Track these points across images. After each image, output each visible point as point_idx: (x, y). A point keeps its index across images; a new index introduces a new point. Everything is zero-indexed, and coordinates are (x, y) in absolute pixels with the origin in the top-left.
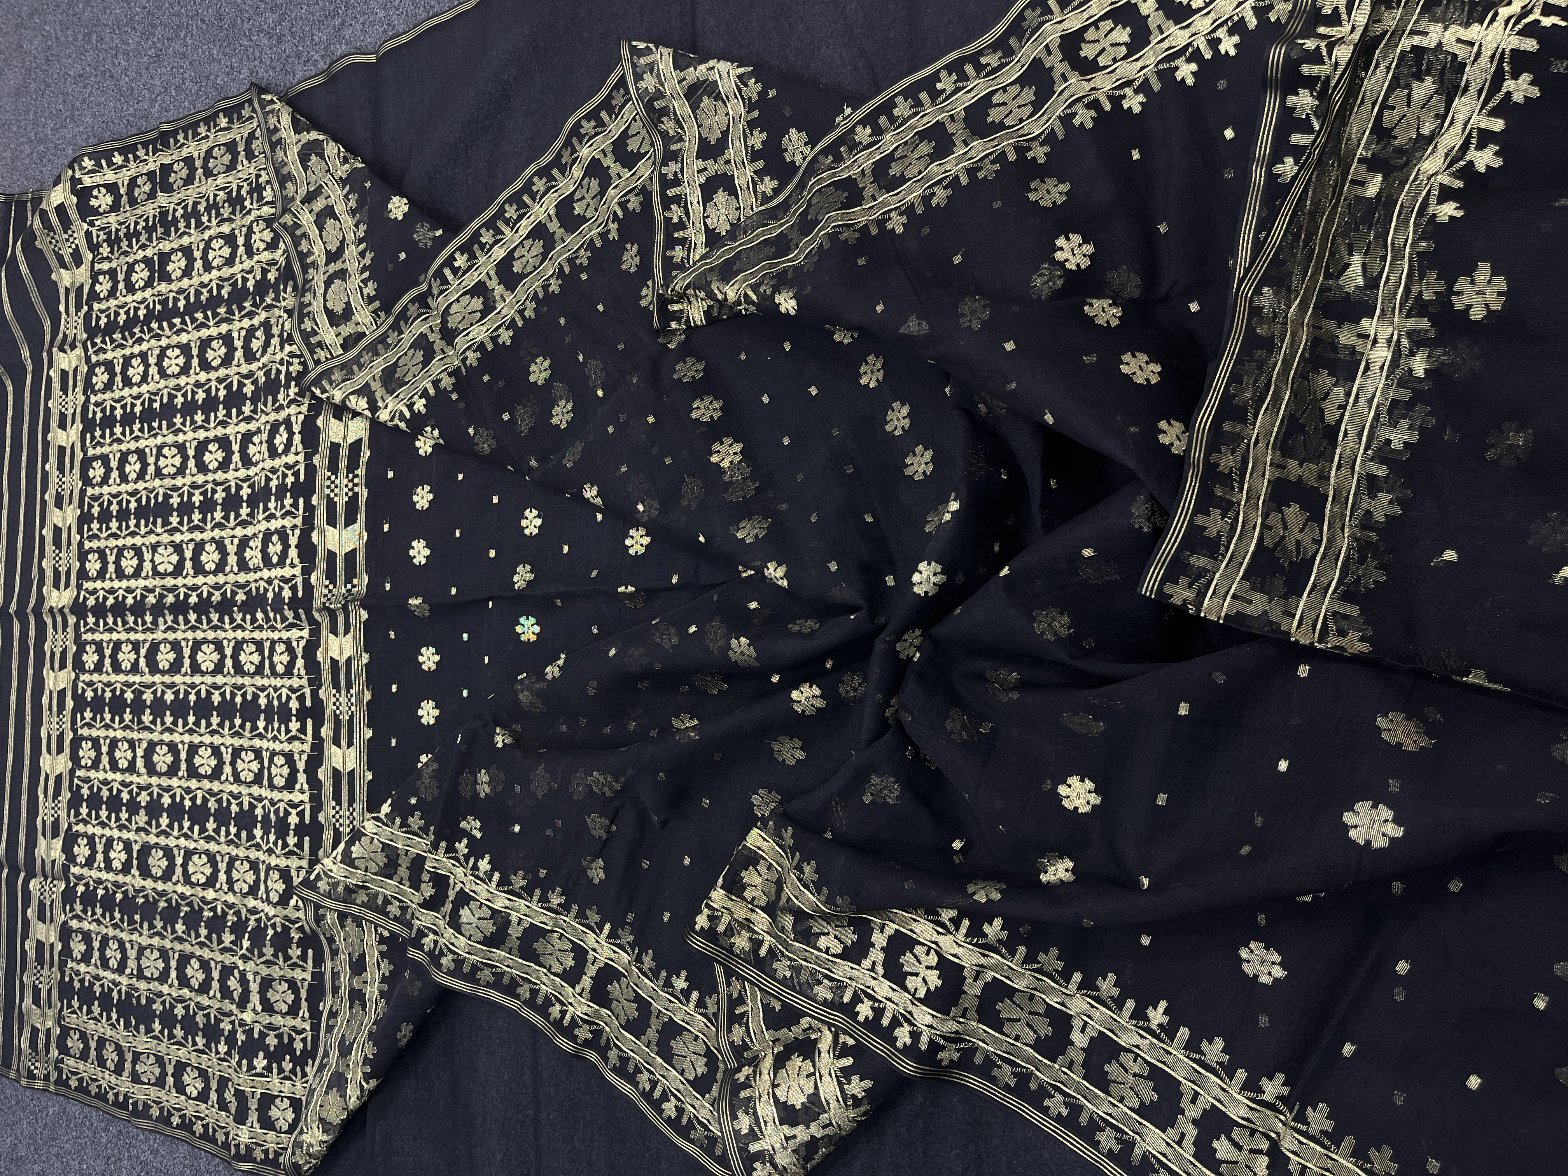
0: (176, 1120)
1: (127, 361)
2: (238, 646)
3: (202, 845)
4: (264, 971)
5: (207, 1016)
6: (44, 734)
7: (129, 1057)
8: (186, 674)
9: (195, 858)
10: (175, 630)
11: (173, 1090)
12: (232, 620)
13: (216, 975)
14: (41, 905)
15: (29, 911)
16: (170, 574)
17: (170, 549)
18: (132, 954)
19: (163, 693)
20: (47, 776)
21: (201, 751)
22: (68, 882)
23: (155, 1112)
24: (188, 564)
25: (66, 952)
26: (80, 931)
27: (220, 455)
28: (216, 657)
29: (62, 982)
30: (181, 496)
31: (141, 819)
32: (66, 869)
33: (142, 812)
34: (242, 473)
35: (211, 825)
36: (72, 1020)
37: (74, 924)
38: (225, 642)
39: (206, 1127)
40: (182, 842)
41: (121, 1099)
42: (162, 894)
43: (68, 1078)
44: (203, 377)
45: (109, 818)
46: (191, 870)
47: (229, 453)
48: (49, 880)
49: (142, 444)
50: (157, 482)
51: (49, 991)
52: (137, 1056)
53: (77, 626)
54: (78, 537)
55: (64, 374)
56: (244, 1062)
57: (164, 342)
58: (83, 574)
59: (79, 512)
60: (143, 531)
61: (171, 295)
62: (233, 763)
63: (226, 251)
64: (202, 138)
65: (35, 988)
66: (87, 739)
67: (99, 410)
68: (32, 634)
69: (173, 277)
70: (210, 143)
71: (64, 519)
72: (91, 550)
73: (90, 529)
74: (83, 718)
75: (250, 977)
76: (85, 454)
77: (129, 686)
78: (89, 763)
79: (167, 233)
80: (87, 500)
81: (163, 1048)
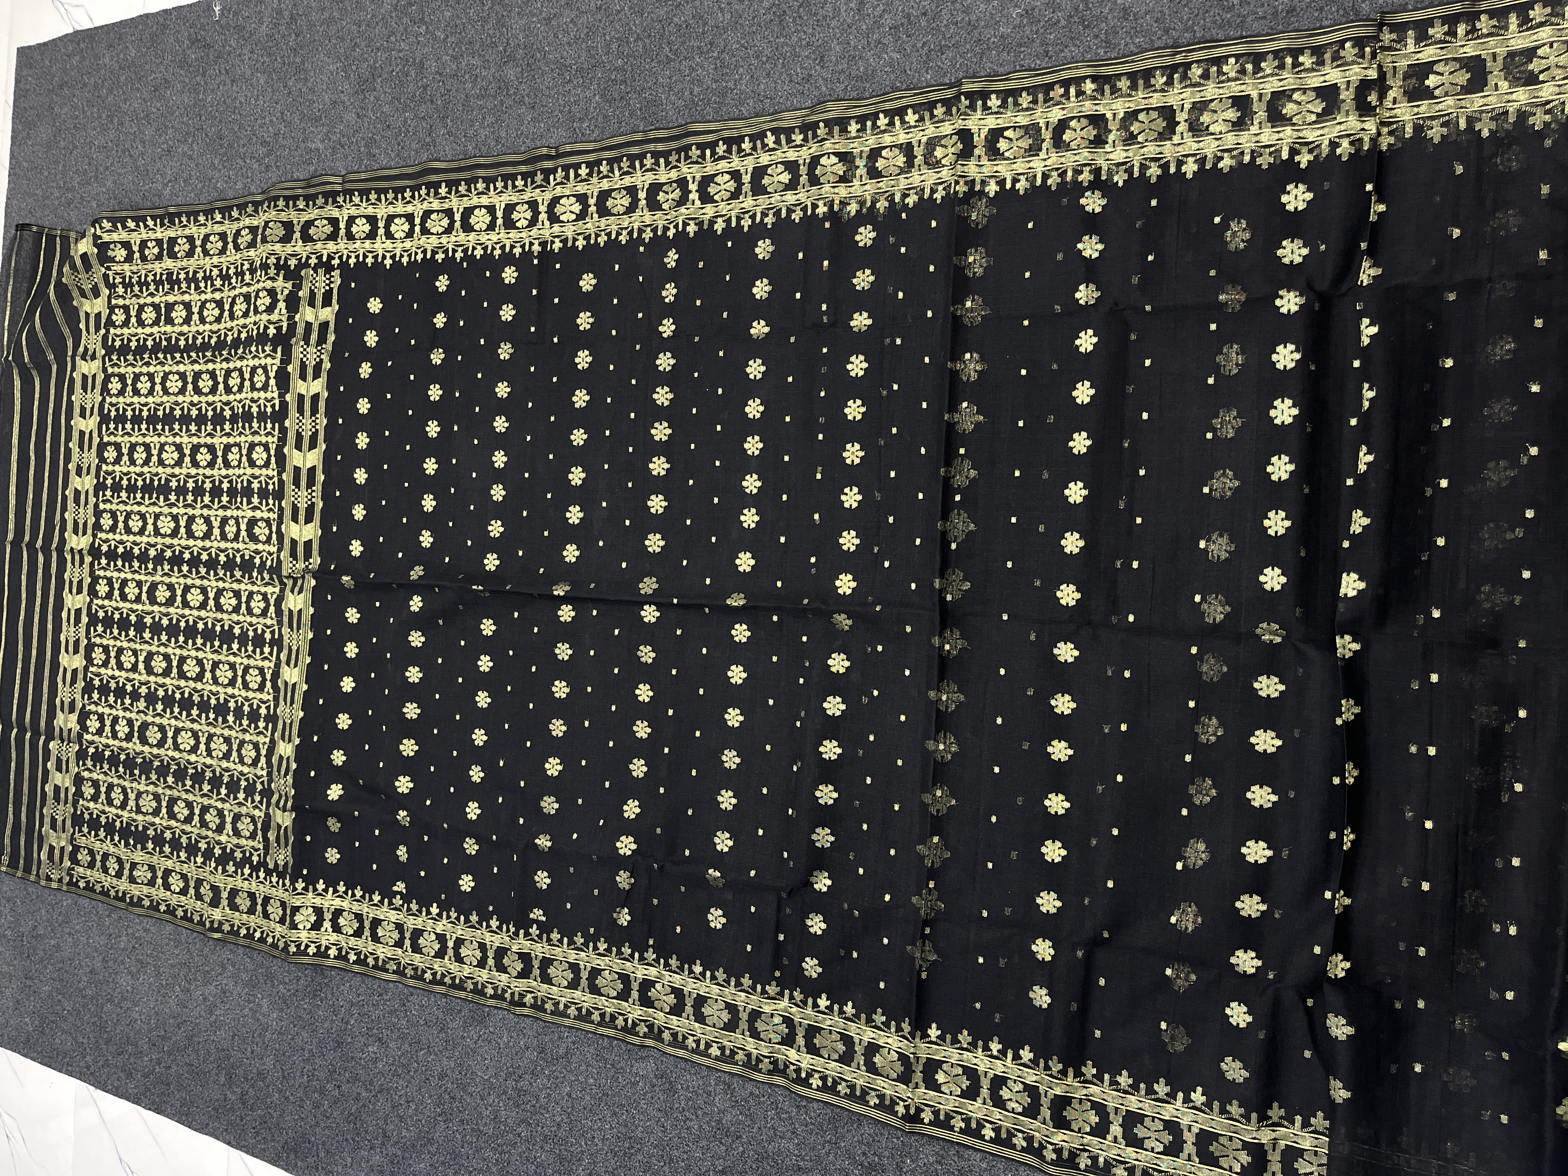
0: (163, 908)
1: (137, 377)
2: (220, 592)
3: (188, 725)
4: (236, 809)
5: (190, 838)
6: (63, 638)
7: (127, 866)
8: (178, 607)
9: (183, 733)
10: (170, 576)
11: (162, 888)
12: (216, 574)
13: (197, 811)
14: (59, 760)
15: (49, 764)
16: (169, 536)
17: (169, 518)
18: (132, 796)
19: (160, 619)
20: (65, 669)
21: (188, 661)
22: (81, 745)
23: (146, 903)
24: (183, 530)
25: (79, 794)
26: (91, 779)
27: (209, 457)
28: (201, 598)
29: (74, 815)
30: (178, 481)
31: (142, 704)
32: (80, 736)
33: (142, 700)
34: (224, 472)
35: (195, 712)
36: (82, 841)
37: (86, 774)
38: (209, 589)
39: (185, 912)
40: (173, 722)
41: (120, 894)
42: (157, 756)
43: (78, 881)
44: (196, 399)
45: (116, 702)
46: (180, 741)
47: (215, 457)
48: (65, 743)
49: (148, 440)
50: (160, 470)
51: (64, 821)
52: (134, 866)
53: (92, 564)
54: (94, 500)
55: (85, 377)
56: (220, 868)
57: (167, 368)
58: (97, 527)
59: (95, 481)
60: (147, 502)
61: (174, 335)
62: (213, 671)
63: (217, 312)
64: (201, 225)
65: (53, 818)
66: (98, 646)
67: (113, 409)
68: (54, 565)
69: (176, 322)
70: (208, 230)
71: (83, 483)
72: (105, 511)
73: (104, 495)
74: (95, 631)
75: (226, 813)
76: (102, 439)
77: (134, 611)
78: (100, 663)
79: (172, 289)
80: (102, 473)
81: (154, 860)
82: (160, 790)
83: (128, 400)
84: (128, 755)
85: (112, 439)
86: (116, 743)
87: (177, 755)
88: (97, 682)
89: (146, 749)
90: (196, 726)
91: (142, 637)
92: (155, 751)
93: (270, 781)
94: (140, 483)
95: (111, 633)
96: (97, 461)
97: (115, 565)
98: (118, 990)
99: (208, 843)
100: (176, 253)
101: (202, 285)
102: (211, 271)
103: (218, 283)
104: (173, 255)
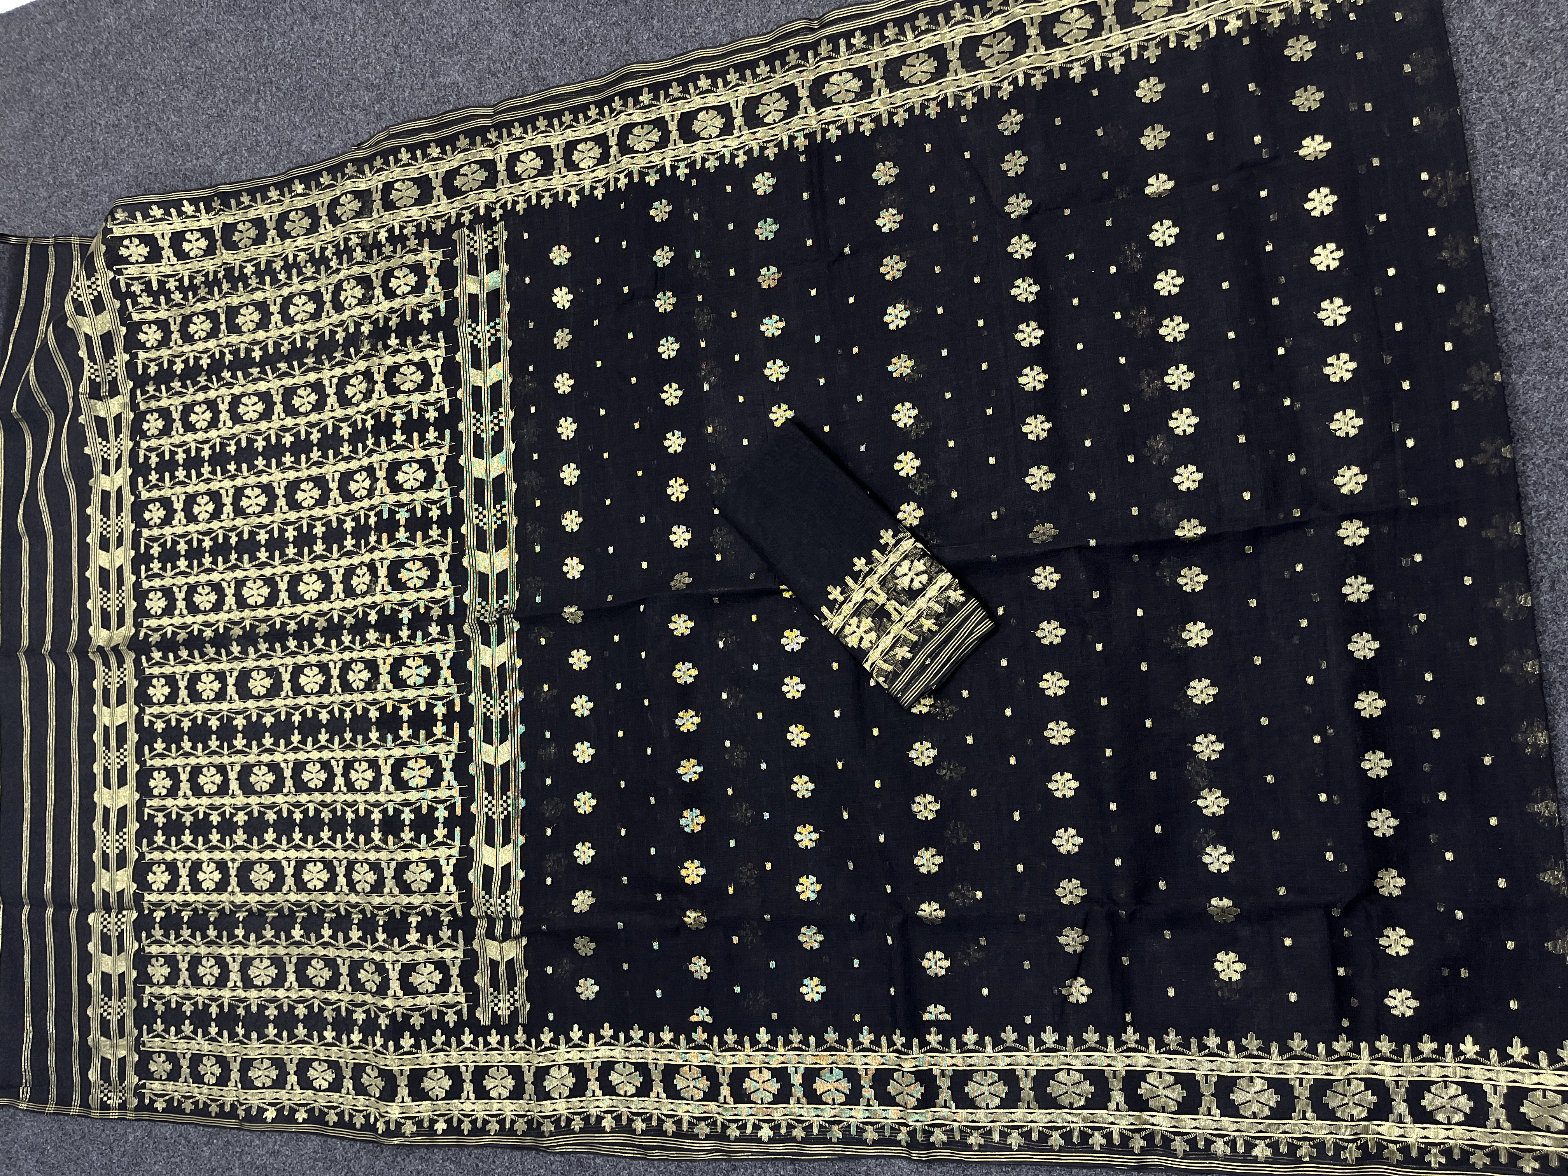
0: (301, 1116)
1: (188, 408)
2: (346, 666)
3: (317, 853)
4: (407, 957)
5: (337, 1010)
6: (98, 770)
7: (236, 1066)
8: (286, 697)
9: (310, 866)
10: (270, 657)
11: (297, 1087)
12: (340, 643)
13: (344, 970)
14: (106, 938)
15: (89, 946)
16: (262, 606)
17: (260, 583)
18: (235, 967)
19: (260, 717)
20: (106, 810)
21: (309, 767)
22: (140, 909)
23: (272, 1113)
24: (284, 595)
25: (144, 978)
26: (161, 955)
27: (316, 493)
28: (320, 678)
29: (138, 1009)
30: (270, 532)
31: (238, 838)
32: (138, 898)
33: (240, 831)
34: (344, 508)
35: (325, 834)
36: (156, 1044)
37: (154, 949)
38: (331, 664)
40: (293, 853)
41: (228, 1109)
42: (271, 905)
43: (152, 1102)
45: (195, 841)
46: (305, 877)
48: (114, 913)
49: (214, 486)
50: (239, 522)
51: (121, 1021)
52: (246, 1063)
53: (137, 661)
54: (133, 578)
55: (102, 421)
56: (391, 1044)
57: (237, 390)
58: (142, 612)
59: (133, 553)
60: (222, 567)
61: (243, 346)
62: (346, 775)
63: (311, 307)
65: (103, 1019)
66: (159, 769)
67: (153, 455)
68: (76, 674)
69: (244, 329)
71: (113, 561)
72: (152, 589)
73: (148, 569)
74: (152, 749)
75: (389, 966)
76: (137, 497)
77: (213, 713)
78: (164, 792)
79: (235, 288)
80: (143, 541)
81: (281, 1050)
82: (281, 951)
83: (177, 440)
85: (155, 493)
86: (201, 897)
87: (304, 897)
89: (253, 898)
90: (328, 854)
92: (267, 898)
94: (207, 544)
95: (180, 748)
96: (132, 526)
97: (177, 657)
99: (367, 1012)
101: (282, 276)
102: (295, 256)
103: (309, 271)
104: (232, 246)
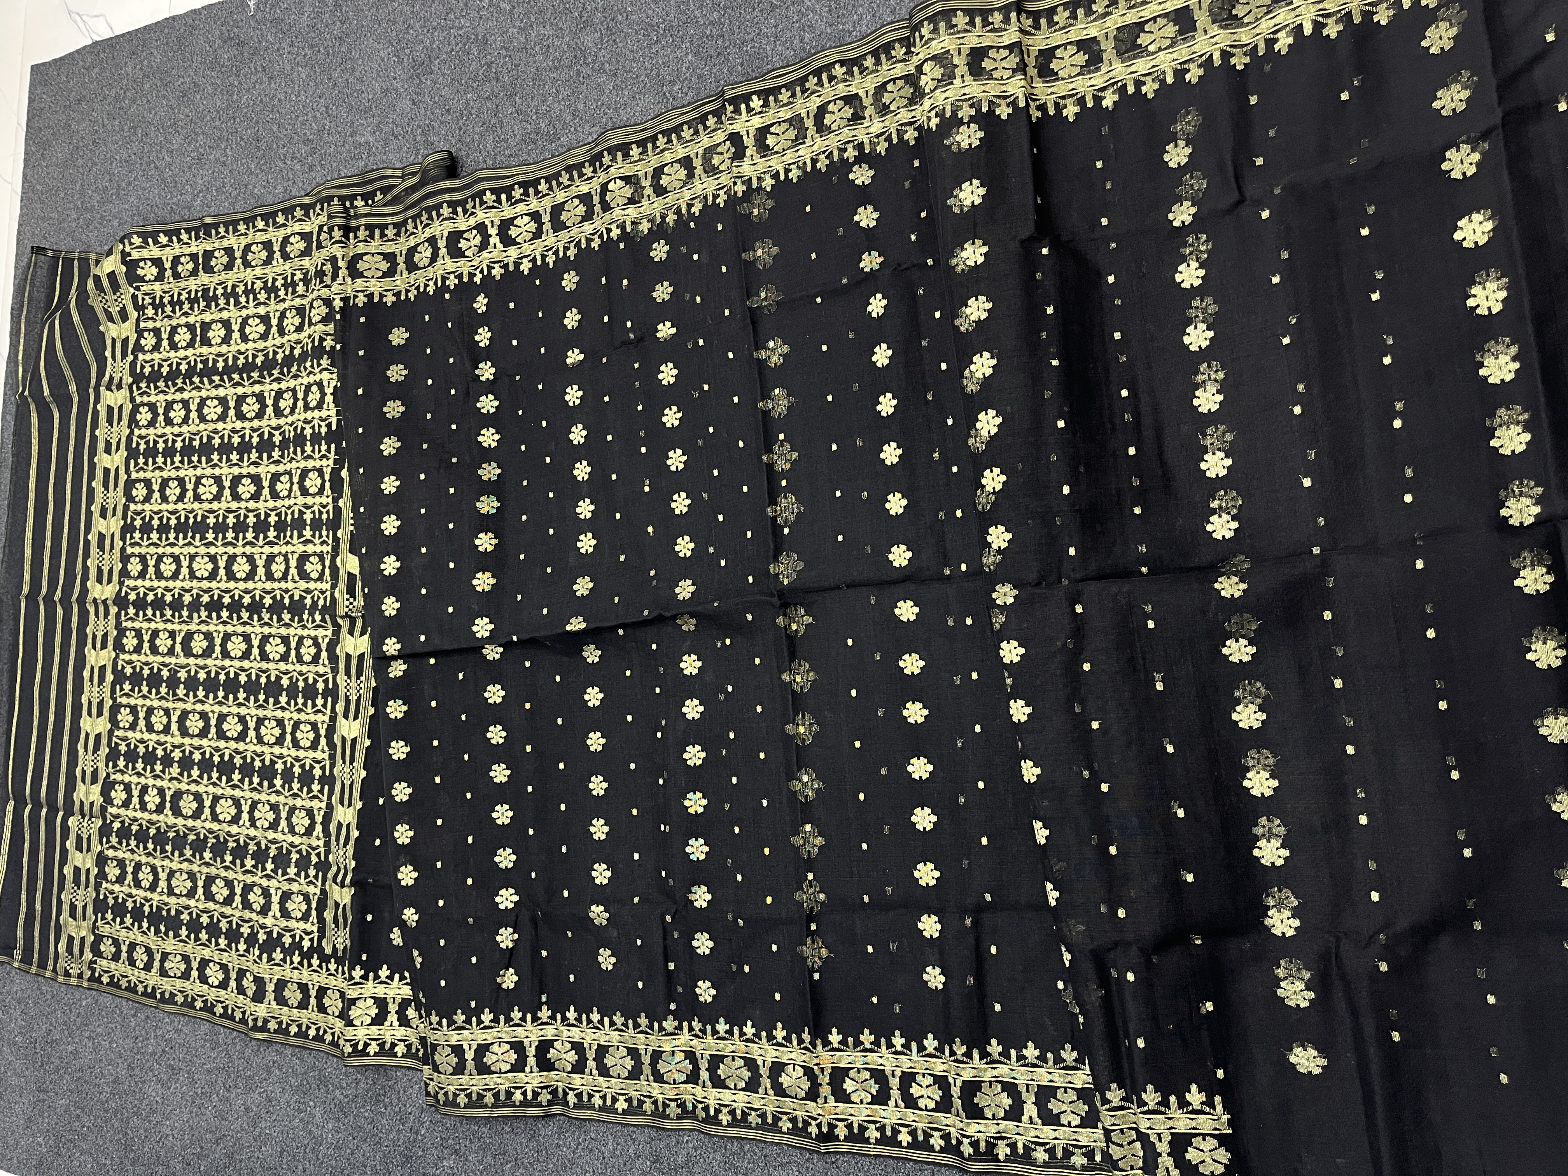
0: (199, 1004)
1: (169, 405)
2: (265, 639)
3: (229, 791)
4: (286, 887)
5: (230, 922)
6: (84, 700)
7: (157, 957)
8: (217, 658)
9: (222, 801)
10: (208, 624)
11: (197, 981)
12: (260, 619)
13: (238, 891)
14: (79, 838)
15: (68, 843)
16: (206, 579)
17: (207, 559)
18: (163, 876)
19: (196, 672)
20: (87, 735)
21: (229, 719)
22: (104, 819)
23: (180, 999)
24: (222, 572)
25: (102, 875)
26: (115, 858)
27: (253, 489)
28: (243, 646)
29: (96, 900)
30: (217, 517)
31: (175, 770)
32: (103, 810)
33: (176, 765)
34: (271, 504)
35: (236, 776)
36: (105, 930)
37: (110, 853)
38: (253, 636)
39: (225, 1008)
40: (211, 789)
41: (149, 990)
42: (192, 829)
43: (100, 976)
44: (238, 425)
45: (144, 769)
46: (218, 810)
47: (260, 488)
48: (86, 819)
49: (182, 473)
50: (196, 505)
51: (85, 907)
52: (165, 956)
53: (118, 615)
54: (121, 543)
55: (110, 409)
56: (265, 956)
57: (204, 394)
58: (125, 573)
59: (122, 523)
60: (181, 542)
61: (211, 357)
62: (257, 729)
63: (261, 328)
64: (242, 235)
65: (72, 904)
66: (125, 706)
67: (142, 442)
68: (75, 619)
69: (213, 342)
70: (249, 240)
71: (108, 527)
72: (133, 555)
73: (132, 538)
74: (122, 689)
75: (272, 891)
76: (129, 476)
77: (166, 665)
78: (127, 726)
79: (208, 306)
80: (130, 514)
81: (189, 949)
82: (195, 868)
83: (160, 431)
84: (158, 829)
85: (141, 475)
86: (146, 816)
87: (215, 826)
88: (123, 748)
89: (180, 821)
90: (237, 793)
91: (175, 694)
92: (190, 823)
93: (328, 852)
94: (173, 522)
95: (140, 691)
96: (124, 500)
97: (145, 615)
98: (146, 1102)
99: (252, 927)
100: (212, 268)
101: (243, 299)
102: (254, 283)
103: (262, 296)
104: (209, 270)
